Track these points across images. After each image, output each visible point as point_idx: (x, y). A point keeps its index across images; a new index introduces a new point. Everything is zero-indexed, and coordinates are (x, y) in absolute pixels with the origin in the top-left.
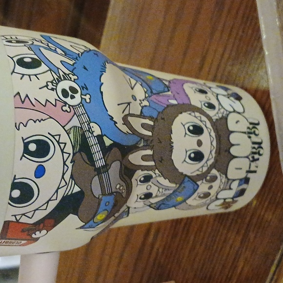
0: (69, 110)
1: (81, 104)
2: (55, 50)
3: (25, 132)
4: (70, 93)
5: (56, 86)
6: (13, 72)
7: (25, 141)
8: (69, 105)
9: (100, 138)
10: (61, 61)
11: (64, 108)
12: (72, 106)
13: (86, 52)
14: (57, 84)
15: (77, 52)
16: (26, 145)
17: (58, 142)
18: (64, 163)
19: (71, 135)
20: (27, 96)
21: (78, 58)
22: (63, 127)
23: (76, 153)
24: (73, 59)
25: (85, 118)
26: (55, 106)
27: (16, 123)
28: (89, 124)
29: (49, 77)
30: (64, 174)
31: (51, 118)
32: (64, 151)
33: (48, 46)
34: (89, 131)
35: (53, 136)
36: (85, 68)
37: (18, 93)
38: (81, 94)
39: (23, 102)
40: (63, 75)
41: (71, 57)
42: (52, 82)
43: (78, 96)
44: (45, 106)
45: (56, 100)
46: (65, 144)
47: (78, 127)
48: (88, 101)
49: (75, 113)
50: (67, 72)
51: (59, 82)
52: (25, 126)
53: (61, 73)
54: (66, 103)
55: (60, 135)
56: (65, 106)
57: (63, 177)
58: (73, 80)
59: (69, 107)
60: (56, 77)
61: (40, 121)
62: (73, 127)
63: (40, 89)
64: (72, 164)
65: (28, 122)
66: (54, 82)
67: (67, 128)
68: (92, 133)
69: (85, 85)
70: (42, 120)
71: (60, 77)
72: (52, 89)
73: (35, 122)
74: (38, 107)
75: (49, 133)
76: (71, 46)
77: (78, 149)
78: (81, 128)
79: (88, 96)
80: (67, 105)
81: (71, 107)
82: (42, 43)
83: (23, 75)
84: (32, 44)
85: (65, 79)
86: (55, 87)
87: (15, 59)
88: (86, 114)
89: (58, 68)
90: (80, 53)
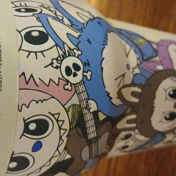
0: (70, 89)
1: (82, 82)
2: (62, 20)
3: (27, 113)
4: (73, 71)
5: (61, 64)
6: (20, 49)
7: (26, 122)
8: (71, 84)
9: (95, 114)
10: (67, 34)
11: (66, 87)
12: (74, 84)
13: (90, 21)
14: (62, 61)
15: (83, 22)
16: (27, 125)
17: (57, 121)
18: (60, 138)
19: (70, 113)
20: (32, 76)
22: (63, 106)
23: (73, 128)
24: (78, 30)
25: (84, 96)
26: (58, 85)
27: (19, 105)
28: (87, 102)
29: (54, 53)
30: (58, 147)
31: (53, 97)
32: (62, 128)
33: (55, 14)
34: (86, 108)
35: (53, 115)
36: (89, 41)
37: (23, 74)
38: (84, 72)
39: (27, 83)
40: (68, 51)
41: (76, 28)
42: (57, 59)
43: (80, 73)
44: (48, 86)
45: (59, 79)
46: (63, 121)
47: (77, 105)
48: (89, 78)
49: (76, 92)
50: (72, 47)
51: (64, 58)
52: (28, 107)
53: (67, 48)
54: (68, 81)
55: (59, 114)
56: (67, 84)
57: (57, 149)
58: (77, 55)
59: (71, 86)
60: (61, 53)
61: (42, 102)
62: (72, 105)
63: (45, 67)
64: (67, 138)
65: (30, 102)
66: (59, 58)
67: (66, 106)
68: (89, 110)
69: (88, 61)
70: (44, 100)
71: (65, 53)
72: (57, 67)
73: (37, 102)
74: (42, 87)
75: (49, 113)
76: (77, 13)
77: (74, 126)
78: (80, 106)
79: (90, 73)
80: (69, 84)
82: (50, 10)
83: (30, 52)
84: (41, 13)
85: (70, 55)
86: (59, 65)
87: (23, 33)
88: (86, 92)
89: (64, 43)
90: (85, 23)
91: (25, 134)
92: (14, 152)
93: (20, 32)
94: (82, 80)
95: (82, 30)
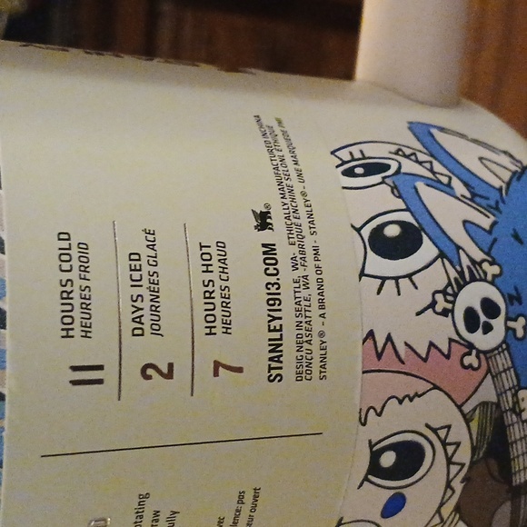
0: (476, 365)
1: (506, 345)
2: (449, 185)
3: (378, 429)
4: (483, 318)
5: (453, 303)
6: (362, 274)
7: (374, 449)
8: (479, 352)
10: (465, 222)
11: (467, 361)
12: (485, 353)
13: (515, 179)
14: (455, 295)
15: (497, 183)
16: (375, 456)
17: (444, 444)
18: (448, 485)
19: (474, 425)
20: (389, 338)
21: (501, 205)
22: (459, 407)
23: (478, 461)
24: (488, 208)
25: (509, 380)
26: (448, 357)
27: (361, 409)
28: (515, 395)
29: (437, 277)
30: (442, 504)
31: (436, 387)
32: (454, 460)
33: (431, 170)
34: (513, 410)
35: (435, 431)
36: (516, 237)
37: (371, 334)
38: (508, 319)
39: (379, 356)
40: (468, 267)
41: (484, 202)
42: (444, 292)
43: (498, 323)
44: (425, 360)
45: (451, 340)
46: (458, 444)
47: (493, 403)
48: (520, 333)
49: (489, 371)
50: (479, 255)
51: (460, 287)
52: (379, 415)
53: (465, 262)
54: (470, 346)
55: (449, 427)
56: (469, 354)
57: (438, 511)
58: (489, 278)
59: (478, 357)
60: (453, 274)
61: (411, 400)
62: (480, 404)
63: (418, 314)
64: (463, 485)
65: (386, 402)
66: (449, 290)
67: (467, 408)
68: (519, 415)
69: (516, 289)
70: (417, 395)
71: (461, 273)
72: (445, 313)
73: (401, 402)
74: (412, 364)
75: (427, 426)
76: (481, 159)
77: (481, 455)
78: (498, 405)
79: (522, 321)
80: (474, 352)
81: (482, 356)
82: (417, 161)
83: (384, 279)
84: (398, 172)
85: (473, 279)
86: (449, 306)
87: (366, 232)
88: (512, 370)
89: (458, 248)
90: (504, 186)
91: (370, 477)
92: (341, 519)
93: (358, 230)
94: (504, 342)
95: (497, 208)
